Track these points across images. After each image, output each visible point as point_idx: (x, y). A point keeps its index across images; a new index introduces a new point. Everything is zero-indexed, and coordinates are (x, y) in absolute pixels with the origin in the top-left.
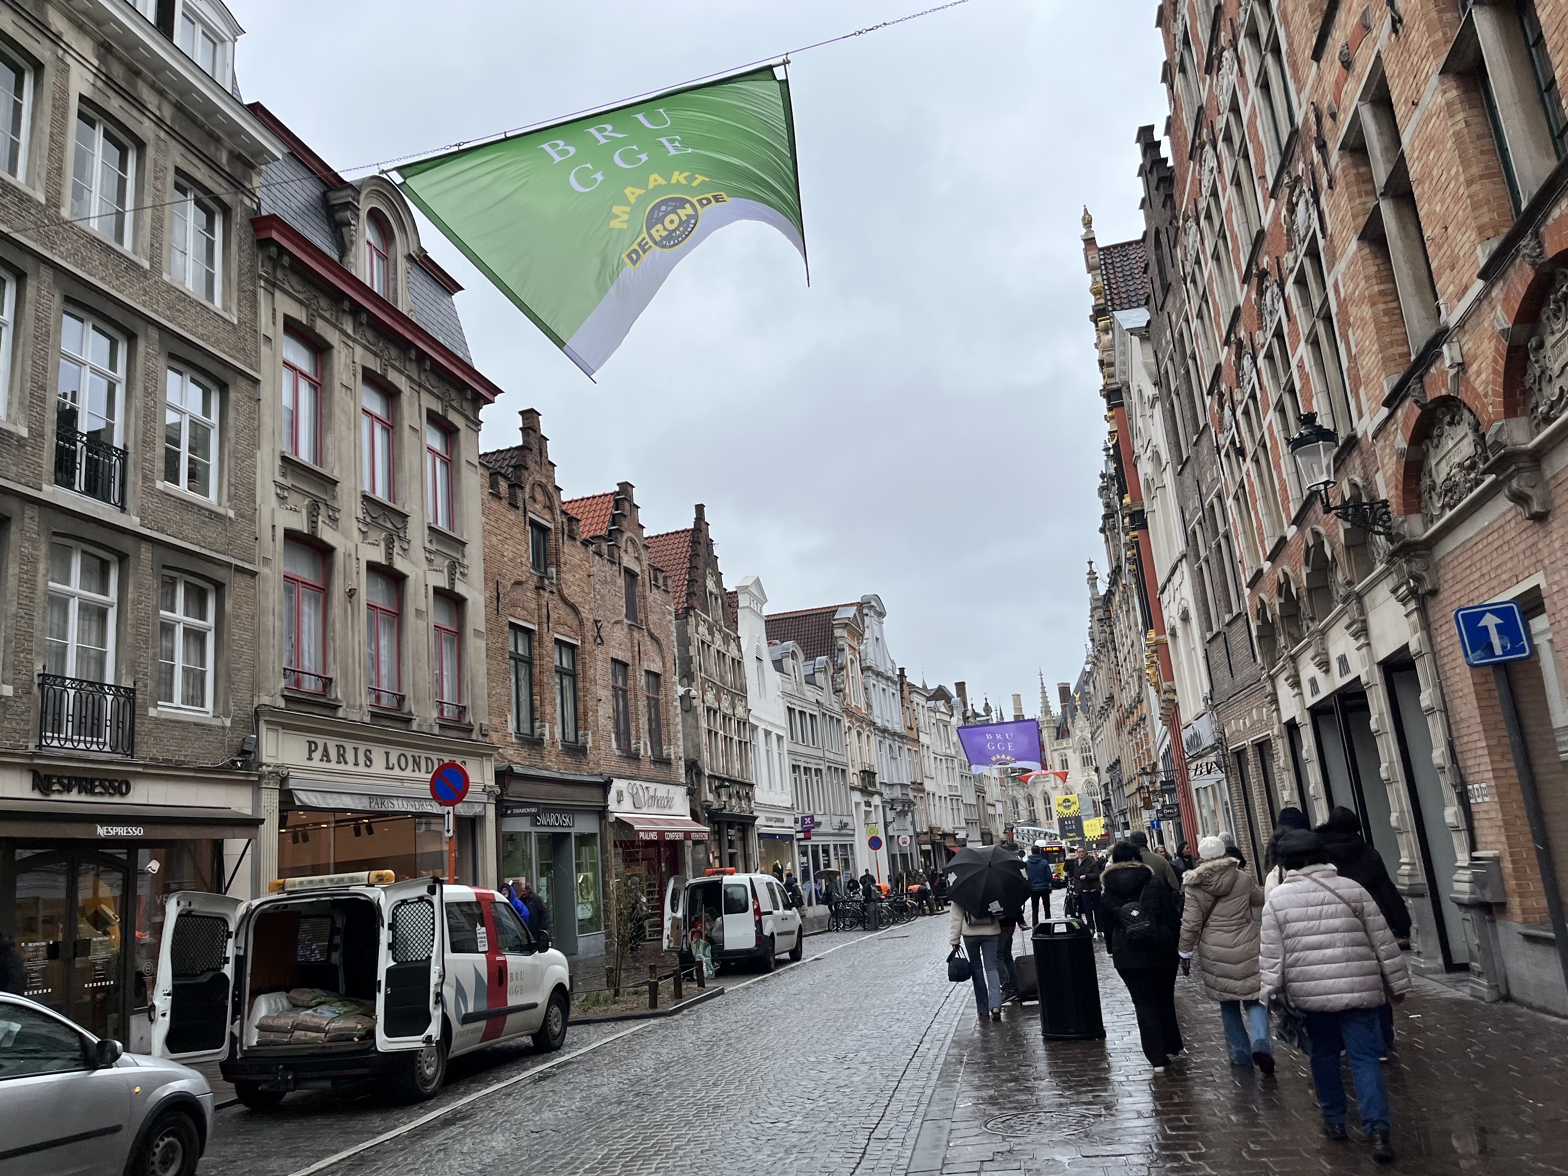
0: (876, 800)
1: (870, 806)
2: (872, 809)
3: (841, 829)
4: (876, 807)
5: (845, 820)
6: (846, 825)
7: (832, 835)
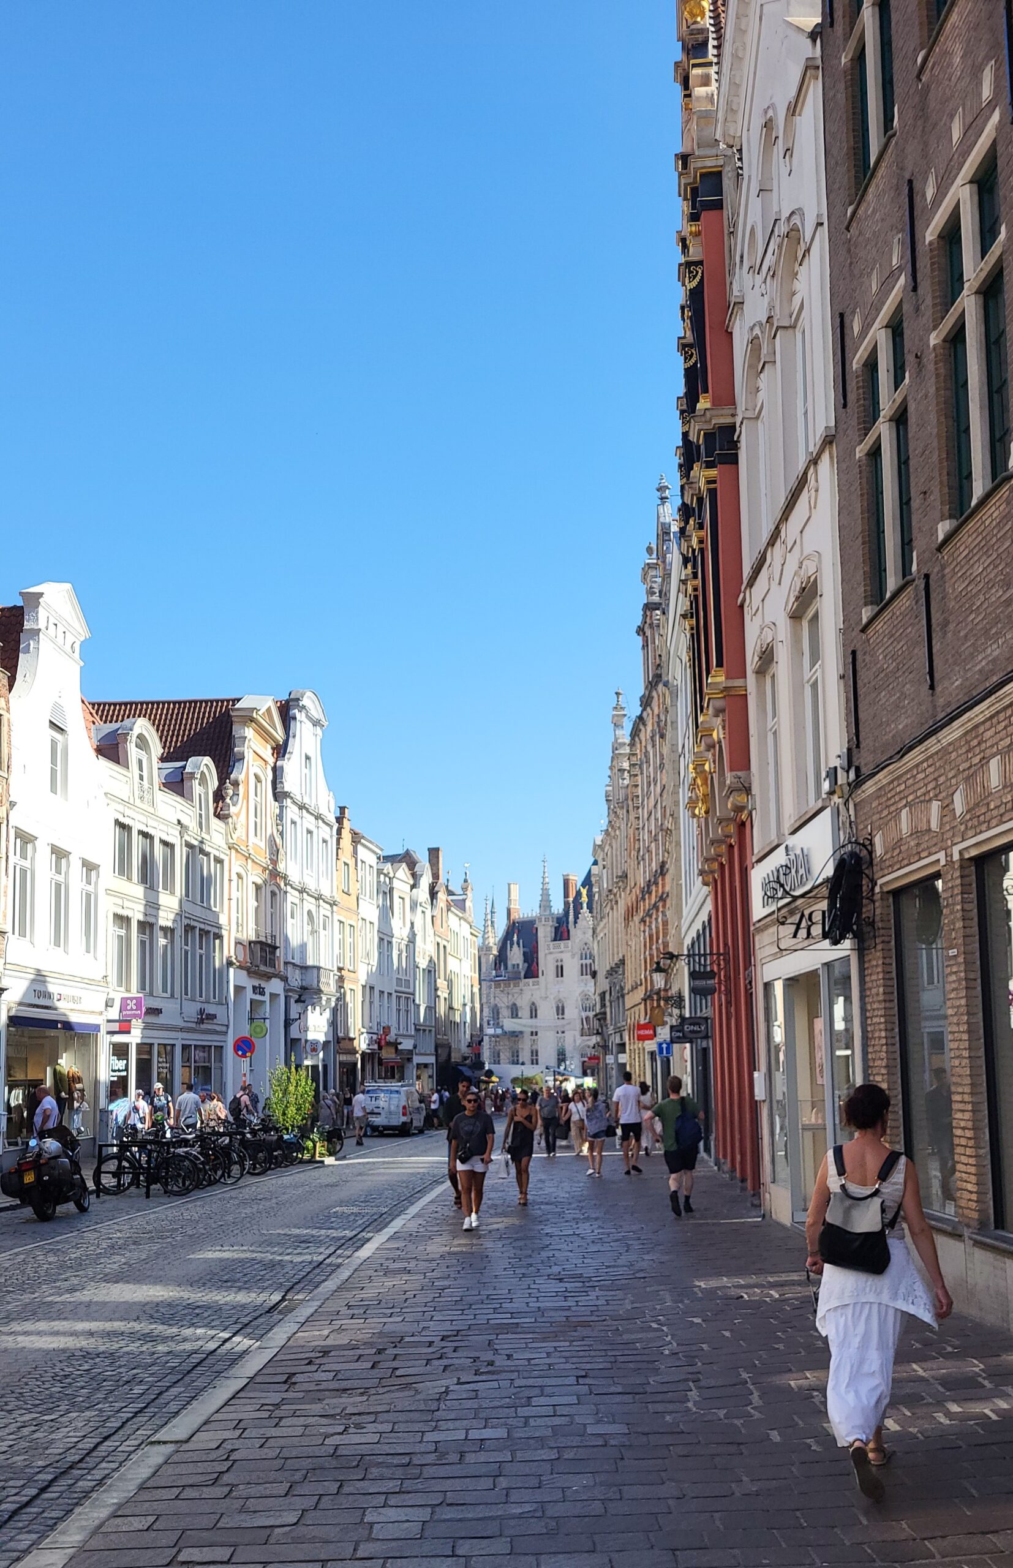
0: (275, 986)
1: (262, 993)
2: (267, 998)
3: (201, 1021)
4: (274, 996)
5: (211, 1009)
6: (211, 1017)
7: (181, 1030)
